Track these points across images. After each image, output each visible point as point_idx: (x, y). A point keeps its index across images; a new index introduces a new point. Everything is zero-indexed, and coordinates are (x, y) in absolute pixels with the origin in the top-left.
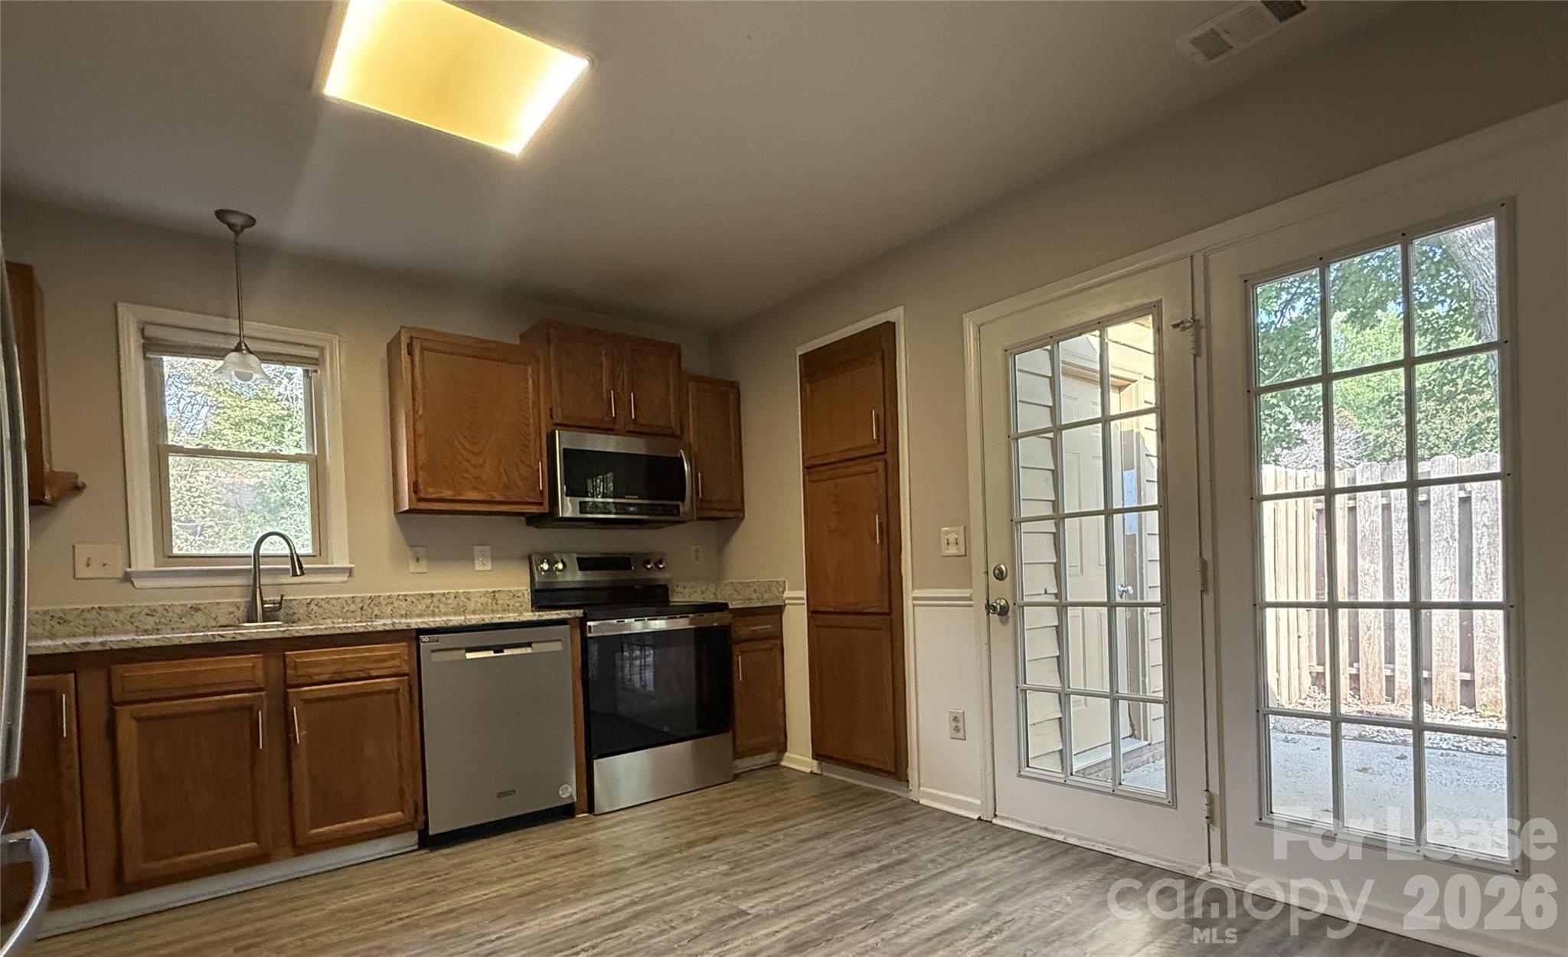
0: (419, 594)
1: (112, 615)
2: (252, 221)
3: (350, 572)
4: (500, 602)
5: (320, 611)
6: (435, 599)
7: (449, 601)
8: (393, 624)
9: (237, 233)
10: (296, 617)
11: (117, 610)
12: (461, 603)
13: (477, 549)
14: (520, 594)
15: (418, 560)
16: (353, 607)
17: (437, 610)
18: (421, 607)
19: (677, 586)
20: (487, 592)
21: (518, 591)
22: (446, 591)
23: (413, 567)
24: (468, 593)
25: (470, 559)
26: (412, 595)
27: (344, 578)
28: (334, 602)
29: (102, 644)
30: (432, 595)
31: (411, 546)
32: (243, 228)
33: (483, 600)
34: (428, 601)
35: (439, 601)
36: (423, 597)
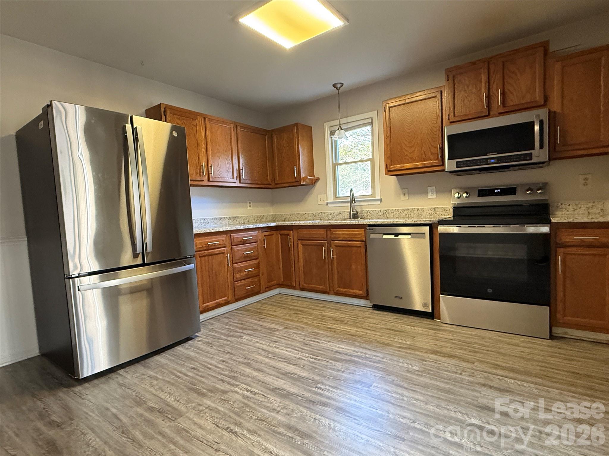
0: (403, 209)
1: (323, 214)
2: (342, 84)
3: (381, 200)
4: (438, 213)
5: (370, 215)
6: (409, 211)
7: (415, 212)
8: (358, 222)
9: (338, 90)
10: (364, 217)
11: (324, 213)
12: (420, 213)
13: (429, 188)
14: (448, 209)
15: (404, 194)
16: (380, 214)
17: (410, 216)
18: (404, 214)
19: (562, 204)
20: (432, 208)
21: (447, 207)
22: (414, 208)
23: (403, 198)
24: (423, 208)
25: (426, 193)
26: (400, 209)
27: (379, 203)
28: (374, 212)
29: (295, 223)
30: (408, 209)
31: (402, 189)
32: (340, 88)
33: (430, 212)
34: (406, 212)
35: (411, 212)
36: (404, 210)
